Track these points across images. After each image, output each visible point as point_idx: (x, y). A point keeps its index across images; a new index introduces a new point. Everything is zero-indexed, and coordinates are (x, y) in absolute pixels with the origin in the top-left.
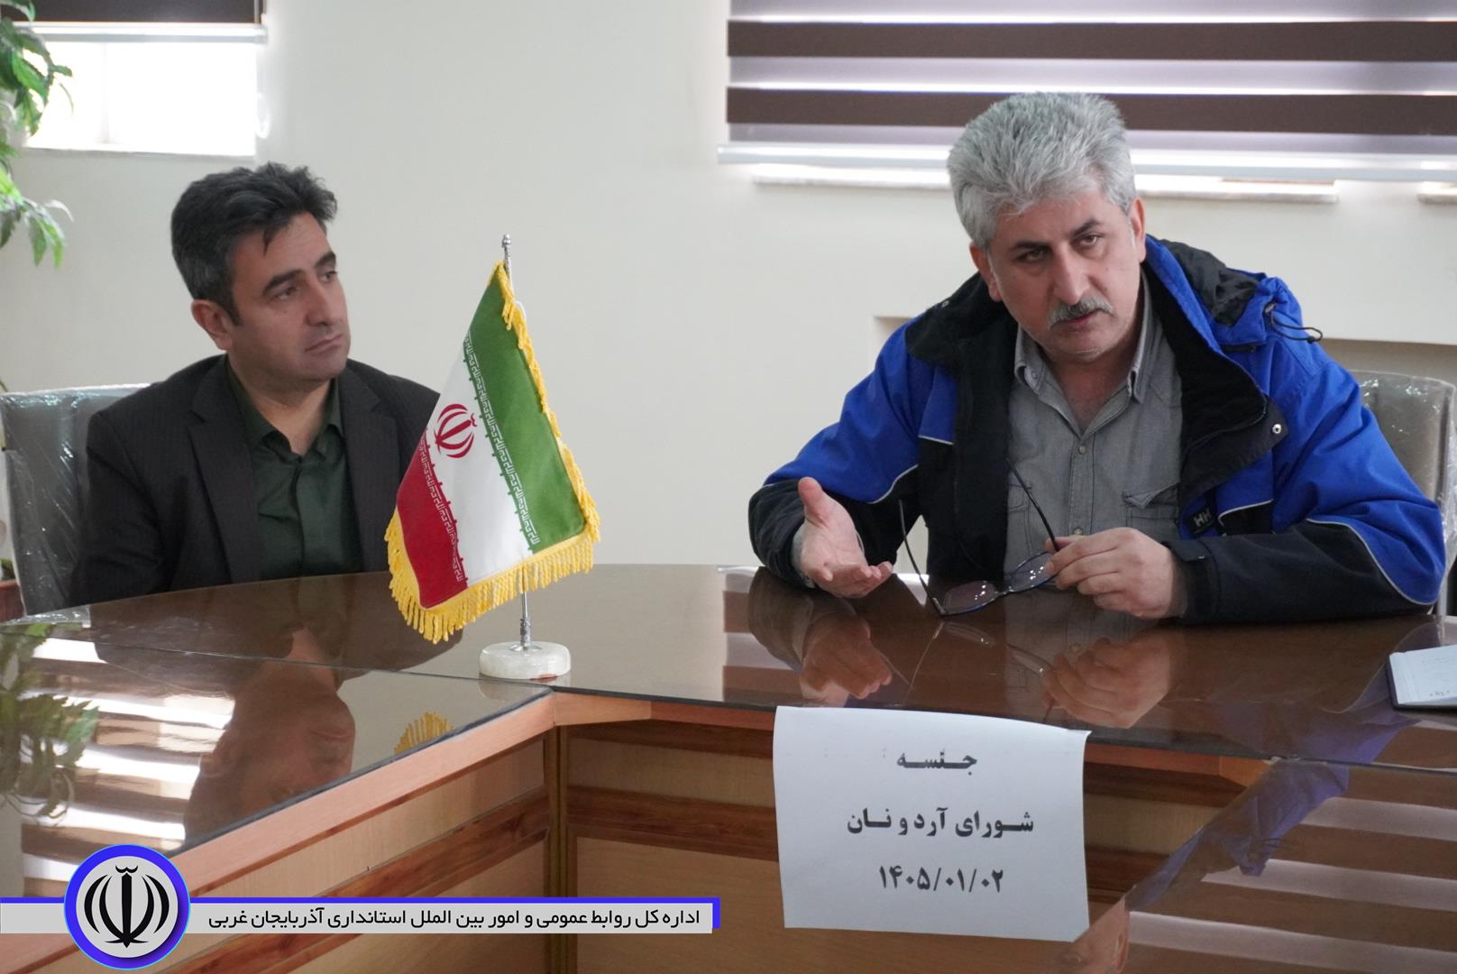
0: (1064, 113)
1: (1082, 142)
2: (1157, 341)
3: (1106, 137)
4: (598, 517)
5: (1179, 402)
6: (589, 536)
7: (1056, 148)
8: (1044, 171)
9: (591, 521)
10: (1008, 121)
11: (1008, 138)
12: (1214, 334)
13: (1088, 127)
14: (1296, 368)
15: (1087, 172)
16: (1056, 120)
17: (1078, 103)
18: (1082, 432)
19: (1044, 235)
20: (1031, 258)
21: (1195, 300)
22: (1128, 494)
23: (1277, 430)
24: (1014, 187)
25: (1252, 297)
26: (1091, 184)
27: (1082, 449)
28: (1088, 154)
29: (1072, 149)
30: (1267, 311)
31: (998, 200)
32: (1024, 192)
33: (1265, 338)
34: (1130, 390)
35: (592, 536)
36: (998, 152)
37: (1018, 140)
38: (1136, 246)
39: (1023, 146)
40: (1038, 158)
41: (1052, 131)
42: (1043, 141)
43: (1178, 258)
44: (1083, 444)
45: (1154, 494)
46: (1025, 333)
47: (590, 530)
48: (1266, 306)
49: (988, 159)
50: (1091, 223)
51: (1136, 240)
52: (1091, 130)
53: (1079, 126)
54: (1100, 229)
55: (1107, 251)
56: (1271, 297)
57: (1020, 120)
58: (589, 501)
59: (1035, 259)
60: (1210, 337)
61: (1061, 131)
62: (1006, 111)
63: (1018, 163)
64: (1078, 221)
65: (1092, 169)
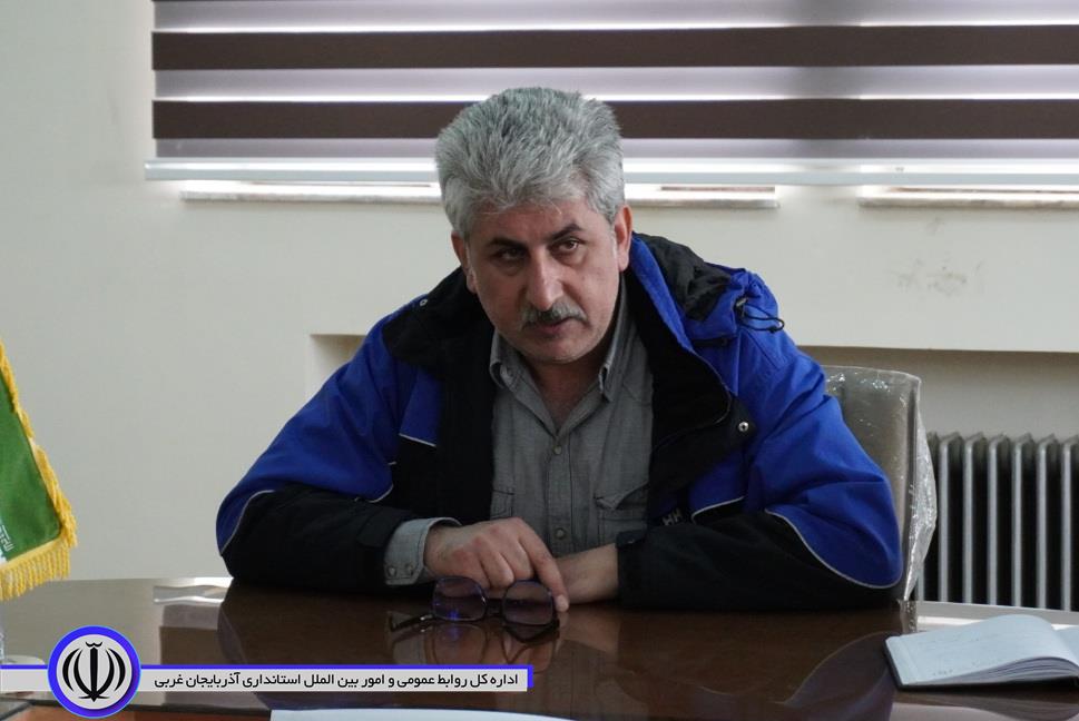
0: (557, 115)
1: (571, 148)
2: (630, 339)
3: (596, 145)
4: (74, 521)
5: (650, 400)
6: (65, 541)
7: (544, 152)
8: (528, 175)
9: (68, 525)
10: (501, 116)
11: (496, 136)
12: (686, 331)
13: (580, 133)
14: (762, 360)
15: (572, 178)
16: (547, 124)
17: (574, 107)
18: (558, 431)
19: (524, 236)
20: (507, 257)
21: (668, 295)
22: (599, 496)
23: (744, 427)
24: (496, 186)
25: (725, 292)
26: (577, 192)
27: (558, 451)
28: (575, 162)
29: (560, 154)
30: (738, 305)
31: (479, 197)
32: (506, 193)
33: (734, 332)
34: (601, 387)
35: (68, 540)
36: (485, 148)
37: (507, 139)
38: (619, 254)
39: (510, 146)
40: (522, 162)
41: (542, 134)
42: (532, 143)
43: (653, 251)
44: (559, 445)
45: (623, 495)
46: (501, 339)
47: (66, 534)
48: (737, 300)
49: (474, 154)
50: (573, 227)
51: (618, 249)
52: (582, 136)
53: (570, 131)
54: (582, 235)
55: (585, 259)
56: (743, 291)
57: (512, 117)
58: (65, 504)
59: (513, 258)
60: (680, 333)
61: (551, 134)
62: (498, 106)
63: (503, 163)
64: (560, 224)
65: (578, 177)
